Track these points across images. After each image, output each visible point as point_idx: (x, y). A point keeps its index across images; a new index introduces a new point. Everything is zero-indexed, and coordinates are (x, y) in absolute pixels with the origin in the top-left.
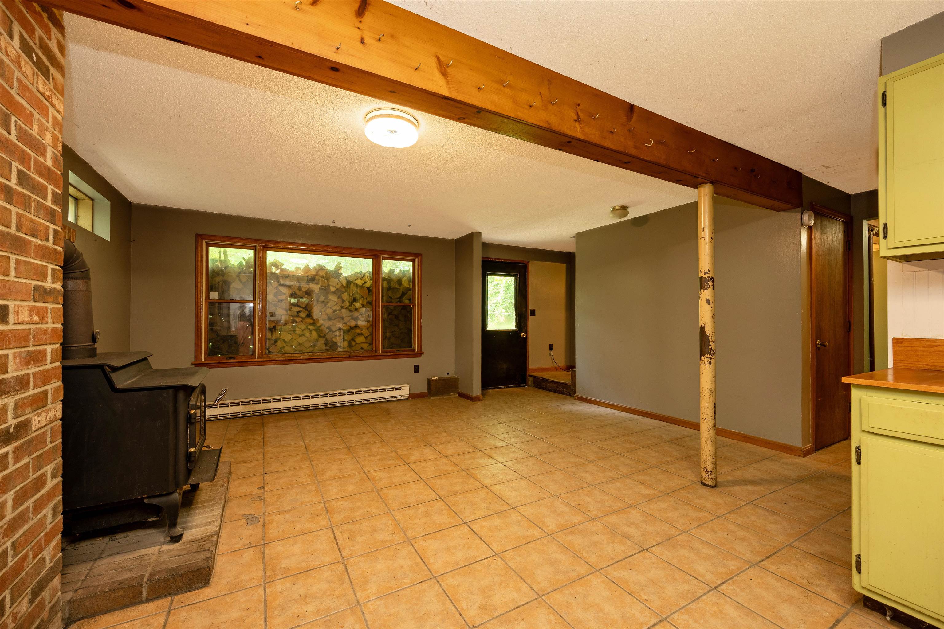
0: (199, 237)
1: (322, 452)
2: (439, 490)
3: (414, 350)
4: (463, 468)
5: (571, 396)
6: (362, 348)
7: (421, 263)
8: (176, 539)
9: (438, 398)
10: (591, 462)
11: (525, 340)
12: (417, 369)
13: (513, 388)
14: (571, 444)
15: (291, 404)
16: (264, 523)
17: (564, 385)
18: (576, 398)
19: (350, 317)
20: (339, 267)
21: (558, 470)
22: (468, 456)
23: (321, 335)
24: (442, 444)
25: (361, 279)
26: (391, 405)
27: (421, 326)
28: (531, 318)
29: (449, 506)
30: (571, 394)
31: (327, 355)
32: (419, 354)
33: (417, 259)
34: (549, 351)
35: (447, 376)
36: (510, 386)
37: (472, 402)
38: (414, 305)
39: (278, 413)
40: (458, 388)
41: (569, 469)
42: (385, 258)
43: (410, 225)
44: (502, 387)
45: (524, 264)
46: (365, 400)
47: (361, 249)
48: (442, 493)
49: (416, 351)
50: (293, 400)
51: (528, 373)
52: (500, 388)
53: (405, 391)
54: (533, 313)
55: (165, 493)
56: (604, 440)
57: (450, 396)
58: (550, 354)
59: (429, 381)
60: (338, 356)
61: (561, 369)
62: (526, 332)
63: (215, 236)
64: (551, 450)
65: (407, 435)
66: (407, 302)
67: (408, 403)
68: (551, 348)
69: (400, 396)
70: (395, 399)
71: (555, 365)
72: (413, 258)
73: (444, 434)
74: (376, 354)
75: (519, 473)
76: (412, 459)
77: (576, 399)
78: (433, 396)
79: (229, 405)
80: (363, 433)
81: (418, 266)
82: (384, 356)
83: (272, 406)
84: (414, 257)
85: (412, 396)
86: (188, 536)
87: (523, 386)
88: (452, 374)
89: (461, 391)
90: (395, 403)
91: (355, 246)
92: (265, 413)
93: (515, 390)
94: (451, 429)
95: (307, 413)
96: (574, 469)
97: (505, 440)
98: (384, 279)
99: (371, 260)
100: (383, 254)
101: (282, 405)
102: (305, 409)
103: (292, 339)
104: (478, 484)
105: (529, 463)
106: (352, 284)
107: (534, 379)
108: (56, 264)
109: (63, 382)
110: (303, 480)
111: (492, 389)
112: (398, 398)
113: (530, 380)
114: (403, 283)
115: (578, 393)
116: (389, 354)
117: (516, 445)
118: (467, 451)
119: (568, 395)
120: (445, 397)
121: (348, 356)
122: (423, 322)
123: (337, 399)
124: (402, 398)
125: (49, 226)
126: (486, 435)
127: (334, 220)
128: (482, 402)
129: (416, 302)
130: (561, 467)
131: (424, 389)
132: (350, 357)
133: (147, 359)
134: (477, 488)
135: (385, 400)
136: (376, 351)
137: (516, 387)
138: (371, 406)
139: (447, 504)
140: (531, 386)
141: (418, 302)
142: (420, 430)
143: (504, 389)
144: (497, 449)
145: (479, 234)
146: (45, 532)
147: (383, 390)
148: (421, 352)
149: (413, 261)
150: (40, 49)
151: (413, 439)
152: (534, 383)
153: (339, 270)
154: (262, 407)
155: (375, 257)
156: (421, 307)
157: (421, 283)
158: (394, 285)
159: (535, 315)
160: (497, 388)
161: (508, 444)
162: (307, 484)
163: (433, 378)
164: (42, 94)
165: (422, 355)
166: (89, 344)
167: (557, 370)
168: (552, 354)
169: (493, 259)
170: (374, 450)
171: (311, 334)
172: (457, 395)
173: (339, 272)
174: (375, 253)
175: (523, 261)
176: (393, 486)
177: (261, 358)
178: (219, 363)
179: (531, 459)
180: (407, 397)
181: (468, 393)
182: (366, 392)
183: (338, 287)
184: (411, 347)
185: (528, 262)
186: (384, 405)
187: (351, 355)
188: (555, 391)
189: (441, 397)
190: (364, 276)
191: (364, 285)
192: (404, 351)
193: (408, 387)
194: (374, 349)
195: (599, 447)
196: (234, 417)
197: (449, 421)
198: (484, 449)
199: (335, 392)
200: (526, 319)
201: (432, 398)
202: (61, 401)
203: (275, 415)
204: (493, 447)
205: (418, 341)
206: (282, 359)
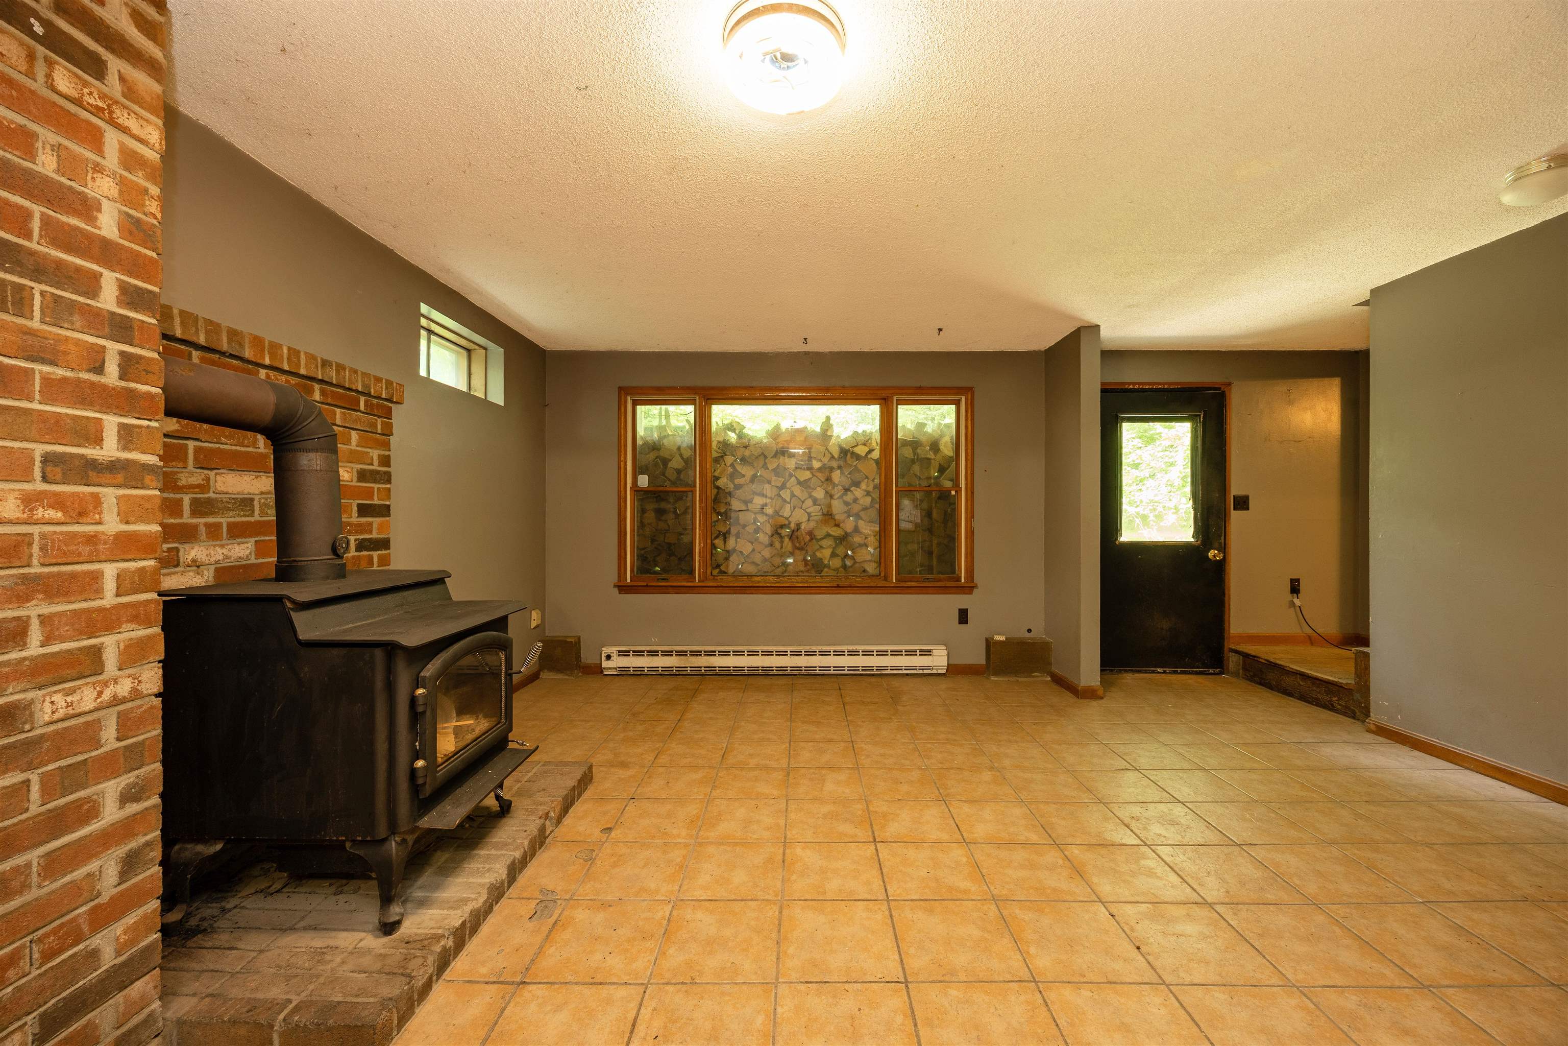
0: (624, 391)
1: (742, 769)
2: (912, 951)
3: (959, 579)
4: (995, 892)
5: (1354, 718)
6: (864, 571)
7: (971, 406)
8: (388, 928)
9: (1007, 679)
10: (1425, 987)
11: (1220, 567)
12: (963, 616)
13: (1187, 676)
14: (1347, 888)
15: (745, 662)
16: (556, 922)
17: (1330, 687)
18: (1373, 727)
19: (846, 515)
20: (827, 425)
21: (1288, 985)
22: (1019, 855)
23: (798, 545)
24: (971, 802)
25: (865, 445)
26: (911, 683)
27: (972, 532)
28: (1236, 516)
29: (914, 1019)
30: (1354, 713)
31: (802, 582)
32: (969, 588)
33: (963, 399)
34: (1288, 596)
35: (1028, 635)
36: (1179, 670)
37: (1075, 699)
38: (958, 492)
39: (727, 674)
40: (1050, 664)
41: (1332, 995)
42: (901, 402)
43: (940, 330)
44: (1159, 670)
45: (1219, 389)
46: (865, 668)
47: (858, 388)
48: (917, 962)
49: (963, 580)
50: (748, 655)
51: (1229, 644)
52: (1153, 672)
53: (939, 659)
54: (1242, 503)
55: (369, 838)
56: (1476, 902)
57: (1031, 679)
58: (1292, 604)
59: (989, 643)
60: (818, 585)
61: (1327, 641)
62: (1223, 549)
63: (641, 388)
64: (1270, 897)
65: (907, 762)
66: (948, 484)
67: (944, 685)
68: (1295, 588)
69: (929, 668)
70: (921, 672)
71: (1308, 631)
72: (956, 397)
73: (987, 776)
74: (887, 584)
75: (1150, 958)
76: (893, 829)
77: (1369, 731)
78: (996, 674)
79: (660, 653)
80: (830, 741)
81: (966, 411)
82: (900, 589)
83: (719, 662)
84: (957, 394)
85: (954, 670)
86: (409, 927)
87: (1215, 674)
88: (1039, 632)
89: (1055, 669)
90: (918, 680)
91: (847, 385)
92: (708, 673)
93: (1190, 681)
94: (1007, 762)
95: (766, 681)
96: (1351, 1001)
97: (1133, 825)
98: (906, 443)
99: (878, 406)
100: (897, 394)
101: (731, 662)
102: (767, 673)
103: (753, 550)
104: (1016, 961)
105: (1190, 928)
106: (849, 454)
107: (1244, 662)
108: (137, 416)
109: (163, 629)
110: (675, 832)
111: (1132, 671)
112: (926, 672)
113: (1233, 661)
114: (942, 447)
115: (1376, 716)
116: (909, 584)
117: (1164, 851)
118: (1022, 838)
119: (1345, 714)
120: (1020, 680)
121: (835, 584)
122: (976, 524)
123: (817, 661)
124: (934, 672)
125: (105, 347)
126: (1085, 797)
127: (805, 339)
128: (1101, 702)
129: (963, 485)
130: (1301, 976)
131: (978, 657)
132: (838, 586)
133: (444, 583)
134: (1009, 978)
135: (900, 672)
136: (886, 578)
137: (1192, 673)
138: (873, 680)
139: (913, 1012)
140: (1236, 674)
141: (966, 484)
142: (941, 752)
143: (1161, 677)
144: (1104, 851)
145: (1094, 329)
146: (92, 904)
147: (896, 653)
148: (971, 585)
149: (957, 403)
150: (58, 15)
151: (916, 774)
152: (1245, 669)
153: (827, 430)
154: (703, 661)
155: (883, 401)
156: (972, 493)
157: (973, 446)
158: (925, 452)
159: (1248, 509)
160: (1146, 672)
161: (1138, 842)
162: (676, 844)
163: (997, 638)
164: (78, 102)
165: (975, 590)
166: (327, 557)
167: (1312, 644)
168: (1297, 602)
169: (1134, 384)
170: (829, 786)
171: (782, 542)
172: (1049, 679)
173: (829, 434)
174: (884, 394)
175: (1217, 383)
176: (818, 901)
177: (703, 581)
178: (647, 586)
179: (1197, 911)
180: (944, 671)
181: (1070, 677)
182: (867, 653)
183: (826, 460)
184: (954, 573)
185: (1229, 384)
186: (896, 683)
187: (841, 584)
188: (1303, 698)
189: (1013, 679)
190: (870, 439)
191: (869, 456)
192: (940, 580)
193: (946, 652)
194: (882, 575)
195: (1460, 930)
196: (666, 673)
197: (1010, 741)
198: (1070, 840)
199: (814, 648)
200: (1223, 517)
201: (993, 678)
202: (160, 662)
203: (720, 678)
204: (1093, 841)
205: (966, 561)
206: (732, 584)
